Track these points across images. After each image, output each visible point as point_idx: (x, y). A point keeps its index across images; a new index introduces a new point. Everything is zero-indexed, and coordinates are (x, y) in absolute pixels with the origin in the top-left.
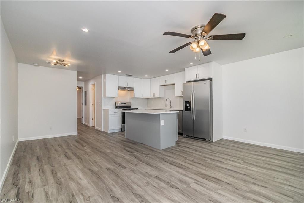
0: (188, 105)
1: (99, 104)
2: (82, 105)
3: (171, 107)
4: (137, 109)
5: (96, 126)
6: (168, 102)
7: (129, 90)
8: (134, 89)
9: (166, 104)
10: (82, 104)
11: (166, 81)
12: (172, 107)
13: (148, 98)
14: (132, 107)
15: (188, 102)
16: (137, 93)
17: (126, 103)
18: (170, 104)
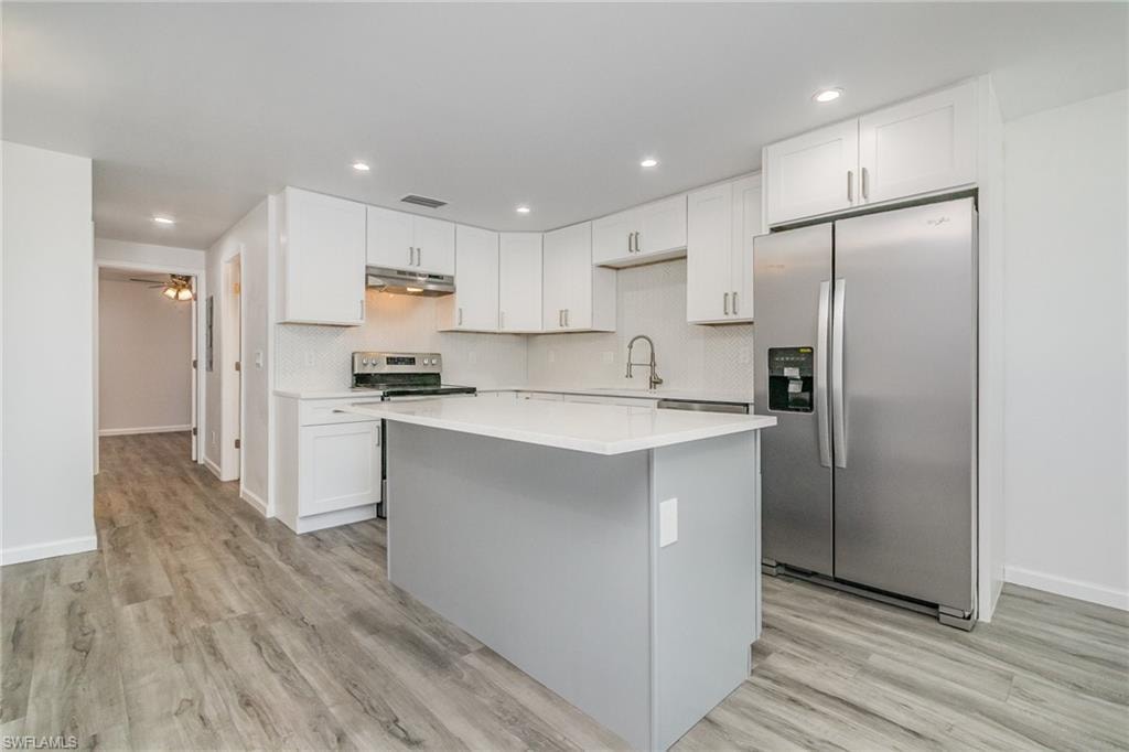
0: (788, 372)
1: (258, 365)
2: (194, 370)
3: (655, 382)
4: (472, 391)
5: (247, 486)
6: (641, 353)
7: (431, 287)
8: (457, 282)
9: (630, 365)
10: (195, 364)
11: (633, 241)
12: (660, 382)
13: (528, 337)
14: (446, 382)
15: (797, 349)
16: (474, 307)
17: (412, 361)
18: (653, 365)
